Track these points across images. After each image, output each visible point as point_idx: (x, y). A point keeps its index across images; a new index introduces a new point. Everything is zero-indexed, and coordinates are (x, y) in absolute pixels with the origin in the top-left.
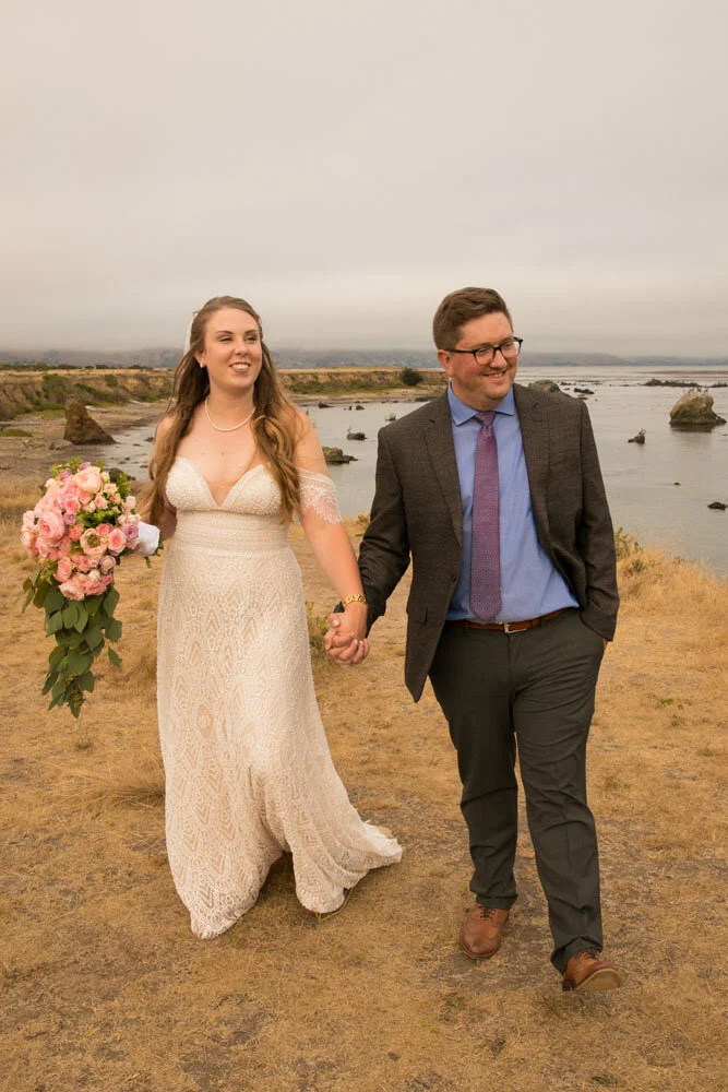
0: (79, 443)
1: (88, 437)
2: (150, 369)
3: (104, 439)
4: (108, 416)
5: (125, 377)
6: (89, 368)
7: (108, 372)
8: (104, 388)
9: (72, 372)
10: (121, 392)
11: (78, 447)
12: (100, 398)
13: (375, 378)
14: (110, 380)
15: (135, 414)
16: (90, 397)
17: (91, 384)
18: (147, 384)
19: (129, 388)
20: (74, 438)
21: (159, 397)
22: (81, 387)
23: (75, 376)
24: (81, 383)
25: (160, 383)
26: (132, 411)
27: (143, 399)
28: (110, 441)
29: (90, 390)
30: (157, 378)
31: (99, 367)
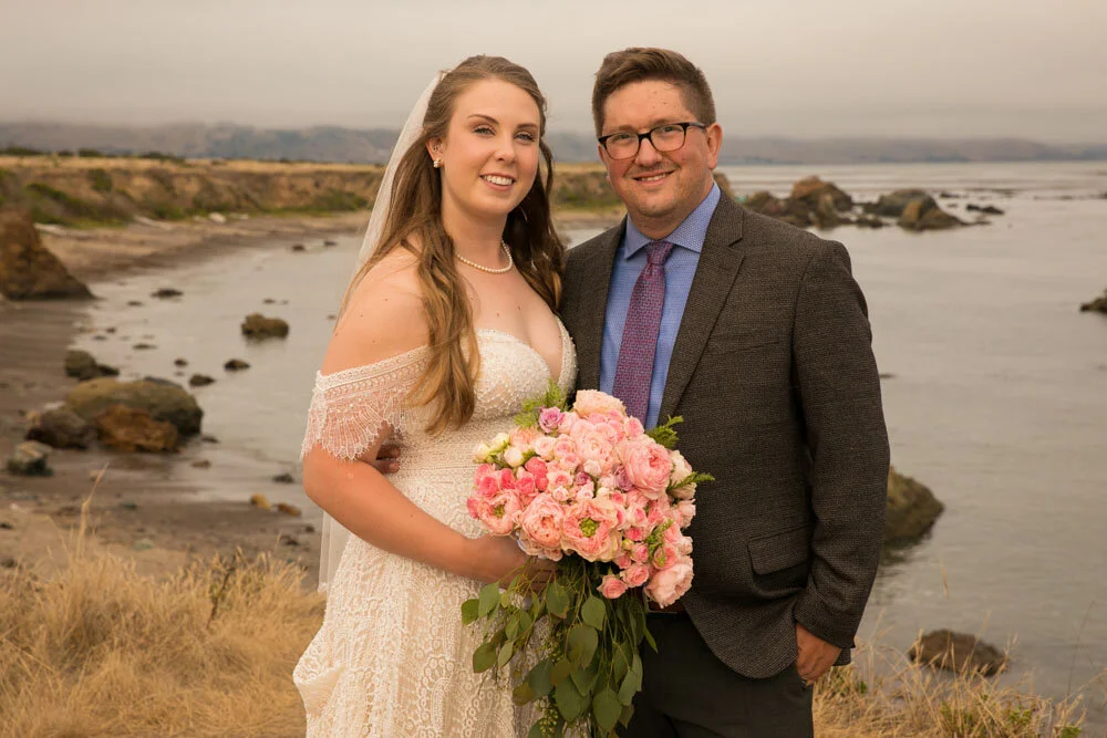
0: (22, 297)
1: (40, 287)
2: (179, 161)
3: (70, 290)
4: (90, 245)
5: (127, 174)
6: (65, 154)
7: (97, 163)
8: (87, 193)
9: (27, 162)
10: (119, 201)
11: (18, 306)
12: (75, 212)
13: (594, 185)
14: (99, 179)
15: (142, 243)
16: (56, 210)
17: (60, 186)
18: (170, 188)
19: (135, 194)
20: (13, 288)
21: (190, 213)
22: (40, 189)
23: (29, 169)
24: (41, 182)
25: (193, 188)
26: (137, 237)
27: (161, 215)
28: (83, 295)
29: (57, 196)
30: (188, 177)
31: (85, 154)
